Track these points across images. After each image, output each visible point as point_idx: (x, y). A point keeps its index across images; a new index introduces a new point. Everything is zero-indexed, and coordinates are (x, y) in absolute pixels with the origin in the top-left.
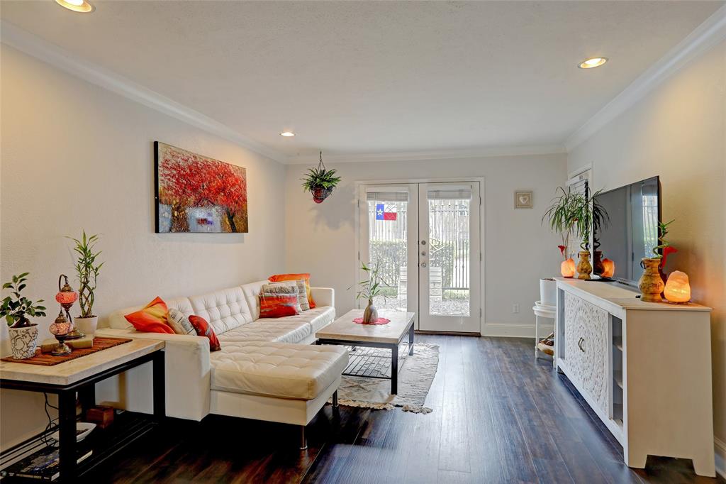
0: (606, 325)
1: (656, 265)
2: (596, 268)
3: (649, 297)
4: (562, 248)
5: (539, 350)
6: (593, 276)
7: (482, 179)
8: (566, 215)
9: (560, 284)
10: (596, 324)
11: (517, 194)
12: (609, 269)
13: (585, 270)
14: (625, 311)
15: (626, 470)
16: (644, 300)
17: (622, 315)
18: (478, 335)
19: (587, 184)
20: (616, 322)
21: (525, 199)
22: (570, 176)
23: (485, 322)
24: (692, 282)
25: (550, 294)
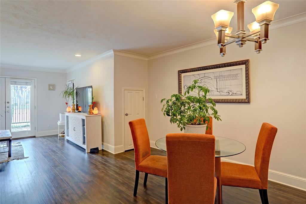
0: (81, 122)
1: (92, 106)
2: (77, 109)
3: (90, 114)
4: (67, 103)
5: (59, 136)
6: (76, 111)
7: (36, 79)
8: (68, 93)
9: (67, 114)
10: (79, 122)
11: (50, 85)
12: (80, 109)
13: (74, 110)
14: (85, 117)
15: (86, 153)
16: (89, 114)
17: (84, 118)
18: (35, 137)
19: (73, 84)
20: (83, 120)
21: (53, 87)
22: (68, 81)
23: (37, 131)
24: (99, 109)
25: (63, 118)
